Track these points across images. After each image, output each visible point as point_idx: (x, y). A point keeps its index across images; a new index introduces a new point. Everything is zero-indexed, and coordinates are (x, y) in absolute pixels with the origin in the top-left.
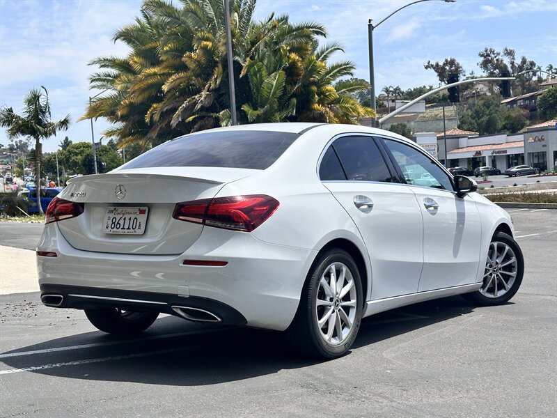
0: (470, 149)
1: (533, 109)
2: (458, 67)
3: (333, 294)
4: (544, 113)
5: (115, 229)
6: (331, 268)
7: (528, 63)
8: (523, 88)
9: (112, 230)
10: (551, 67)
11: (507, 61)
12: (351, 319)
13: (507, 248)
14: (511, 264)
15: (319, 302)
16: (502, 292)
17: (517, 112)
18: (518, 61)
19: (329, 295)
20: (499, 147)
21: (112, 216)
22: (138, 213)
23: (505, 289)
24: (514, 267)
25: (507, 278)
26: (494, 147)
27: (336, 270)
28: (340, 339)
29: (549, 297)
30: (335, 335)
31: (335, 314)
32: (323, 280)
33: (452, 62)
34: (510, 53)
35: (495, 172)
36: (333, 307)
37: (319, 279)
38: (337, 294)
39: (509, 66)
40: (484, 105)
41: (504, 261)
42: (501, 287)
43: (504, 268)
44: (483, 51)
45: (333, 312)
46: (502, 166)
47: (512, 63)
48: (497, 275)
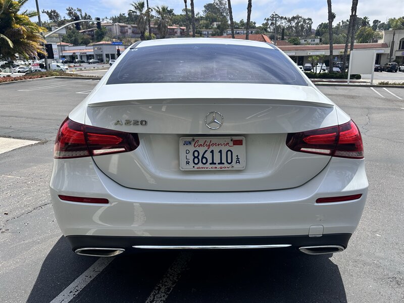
0: (70, 51)
1: (93, 36)
2: (57, 14)
4: (98, 38)
5: (200, 165)
7: (88, 16)
8: (87, 26)
9: (196, 166)
11: (79, 14)
17: (86, 36)
18: (84, 15)
20: (83, 51)
21: (191, 148)
22: (231, 144)
26: (81, 51)
33: (54, 12)
34: (80, 10)
35: (83, 62)
39: (80, 16)
40: (72, 32)
44: (68, 8)
46: (85, 59)
47: (81, 15)
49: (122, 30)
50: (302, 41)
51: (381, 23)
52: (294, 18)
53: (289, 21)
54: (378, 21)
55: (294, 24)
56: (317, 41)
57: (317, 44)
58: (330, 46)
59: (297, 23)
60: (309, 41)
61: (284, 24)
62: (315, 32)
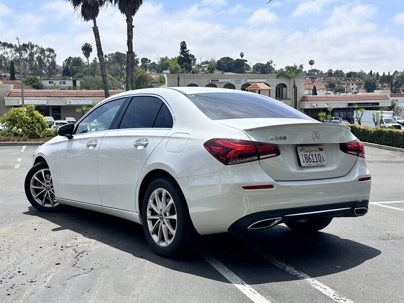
21: (303, 153)
22: (318, 150)
50: (46, 83)
51: (152, 62)
52: (25, 47)
53: (18, 50)
54: (147, 59)
55: (26, 55)
56: (69, 83)
57: (70, 88)
58: (105, 93)
59: (31, 55)
60: (57, 83)
61: (10, 55)
62: (62, 69)
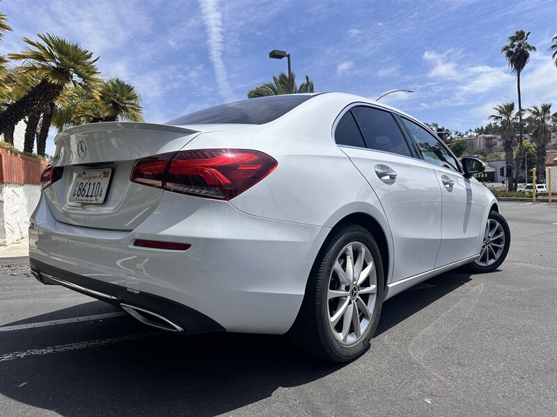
3: (349, 281)
5: (80, 197)
6: (347, 250)
9: (78, 199)
10: (457, 132)
12: (371, 308)
13: (498, 224)
14: (499, 238)
15: (332, 294)
16: (492, 261)
19: (344, 283)
22: (102, 176)
23: (494, 259)
24: (502, 240)
25: (496, 249)
27: (353, 251)
28: (358, 334)
29: (524, 264)
30: (353, 330)
31: (352, 305)
32: (337, 266)
34: (436, 125)
36: (349, 298)
37: (331, 265)
38: (354, 280)
41: (495, 235)
42: (492, 257)
43: (494, 241)
45: (350, 303)
48: (489, 247)
49: (488, 143)
